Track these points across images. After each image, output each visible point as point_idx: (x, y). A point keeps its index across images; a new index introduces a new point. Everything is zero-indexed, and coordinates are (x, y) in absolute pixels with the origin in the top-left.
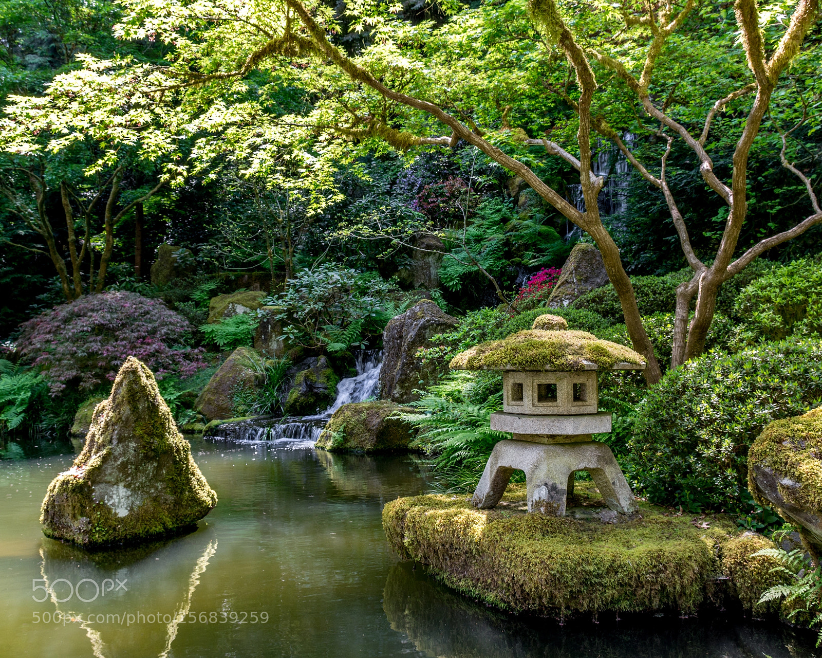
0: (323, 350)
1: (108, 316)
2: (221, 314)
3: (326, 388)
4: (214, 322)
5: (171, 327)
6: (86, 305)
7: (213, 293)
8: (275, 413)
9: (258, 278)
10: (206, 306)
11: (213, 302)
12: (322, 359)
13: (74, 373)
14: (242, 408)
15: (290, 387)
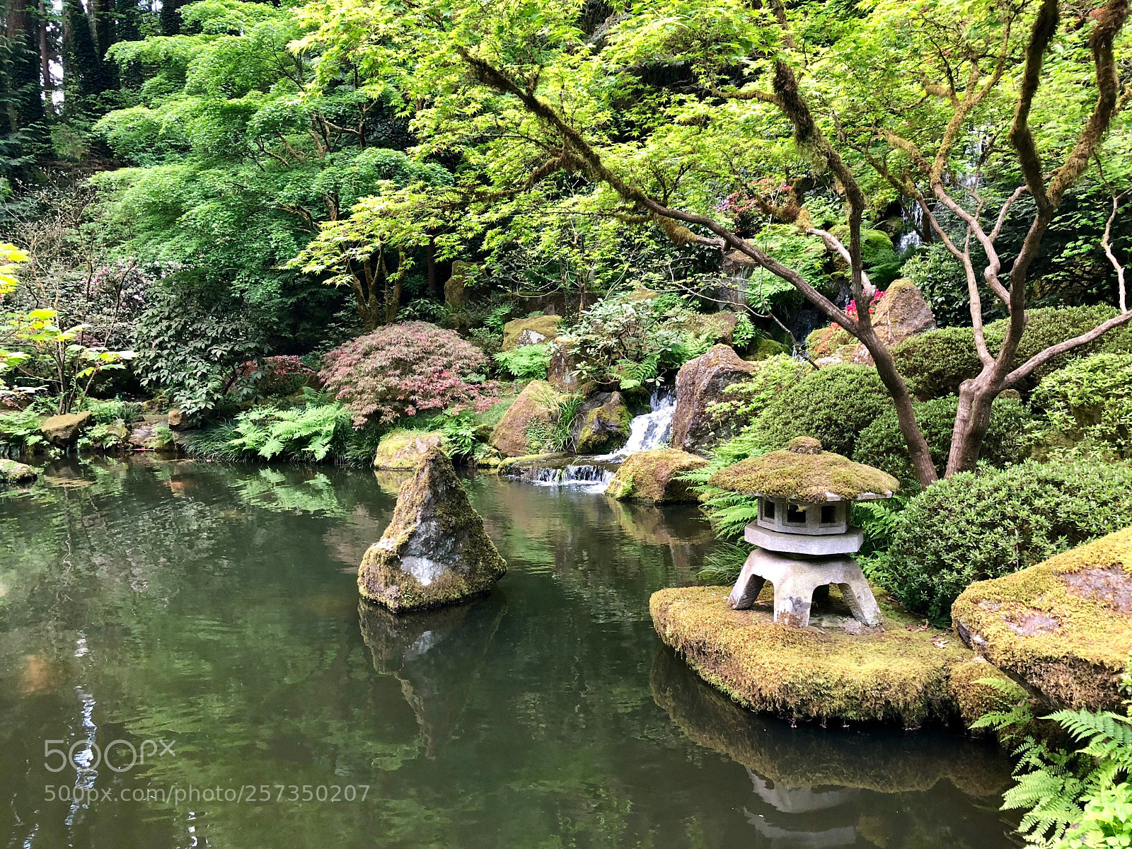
0: (616, 386)
1: (405, 349)
2: (515, 341)
3: (619, 427)
4: (508, 349)
5: (466, 361)
6: (384, 338)
7: (507, 318)
8: (568, 450)
9: (552, 299)
10: (500, 332)
11: (508, 327)
12: (616, 396)
13: (375, 407)
14: (535, 444)
15: (582, 425)
